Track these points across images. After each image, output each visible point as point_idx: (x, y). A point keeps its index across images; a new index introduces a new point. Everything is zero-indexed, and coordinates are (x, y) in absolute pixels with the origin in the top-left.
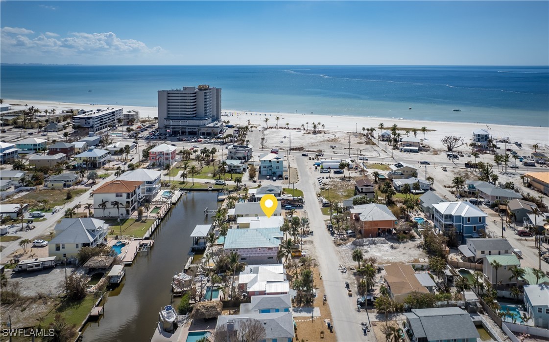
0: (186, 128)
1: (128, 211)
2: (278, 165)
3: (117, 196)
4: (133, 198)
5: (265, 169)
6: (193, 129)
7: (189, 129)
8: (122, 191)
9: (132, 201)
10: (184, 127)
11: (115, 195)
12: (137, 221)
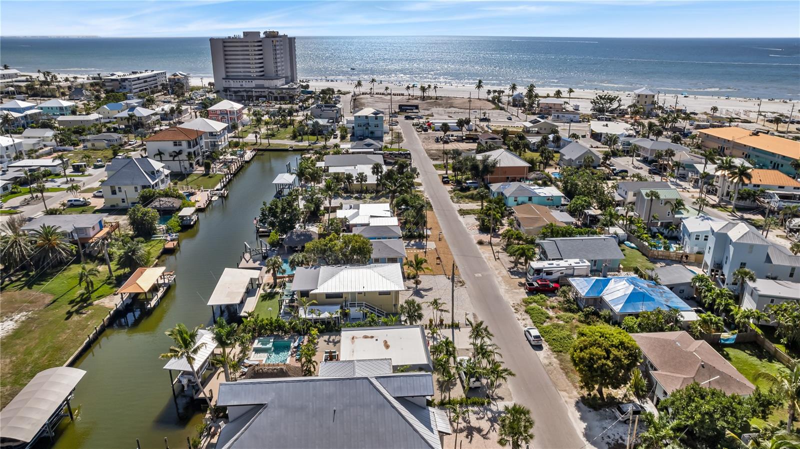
0: (252, 91)
1: (191, 165)
2: (376, 122)
3: (175, 145)
4: (195, 148)
5: (360, 128)
6: (261, 92)
7: (256, 92)
8: (180, 139)
9: (194, 152)
10: (250, 89)
11: (172, 143)
12: (204, 175)
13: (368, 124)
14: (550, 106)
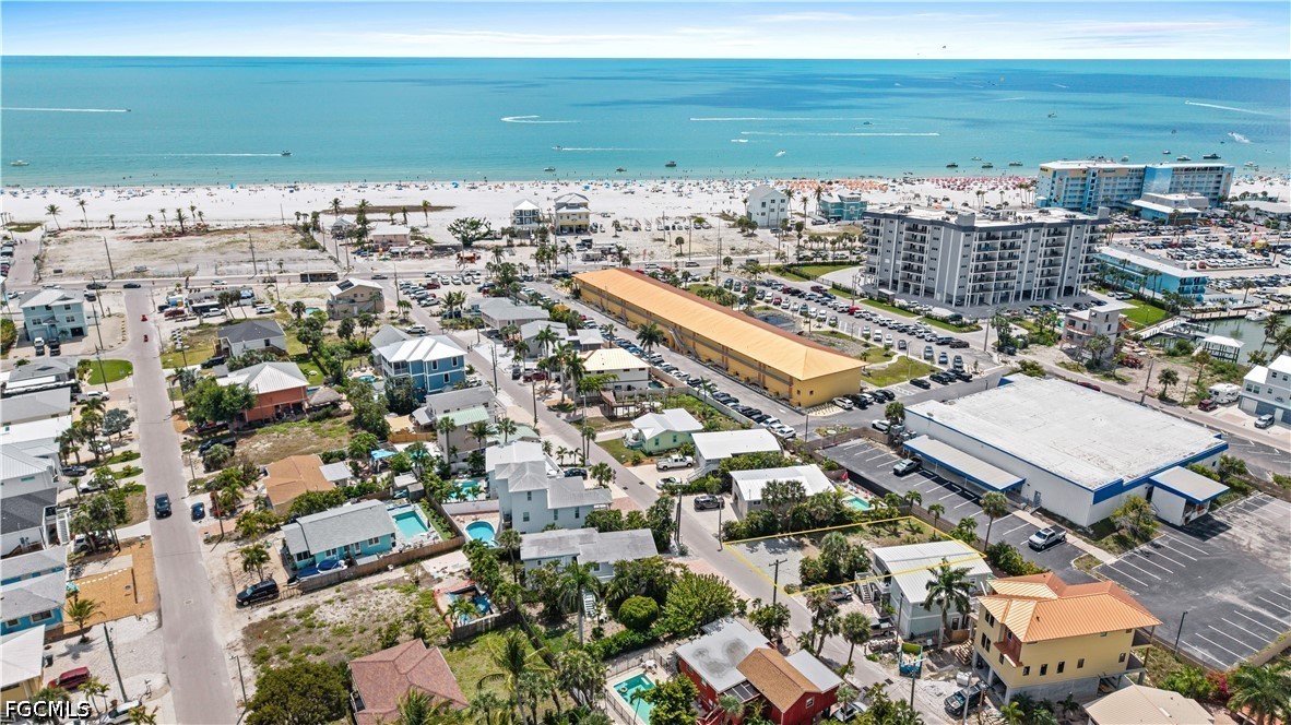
2: (69, 314)
13: (53, 318)
14: (389, 238)
